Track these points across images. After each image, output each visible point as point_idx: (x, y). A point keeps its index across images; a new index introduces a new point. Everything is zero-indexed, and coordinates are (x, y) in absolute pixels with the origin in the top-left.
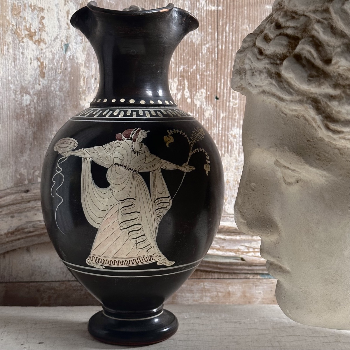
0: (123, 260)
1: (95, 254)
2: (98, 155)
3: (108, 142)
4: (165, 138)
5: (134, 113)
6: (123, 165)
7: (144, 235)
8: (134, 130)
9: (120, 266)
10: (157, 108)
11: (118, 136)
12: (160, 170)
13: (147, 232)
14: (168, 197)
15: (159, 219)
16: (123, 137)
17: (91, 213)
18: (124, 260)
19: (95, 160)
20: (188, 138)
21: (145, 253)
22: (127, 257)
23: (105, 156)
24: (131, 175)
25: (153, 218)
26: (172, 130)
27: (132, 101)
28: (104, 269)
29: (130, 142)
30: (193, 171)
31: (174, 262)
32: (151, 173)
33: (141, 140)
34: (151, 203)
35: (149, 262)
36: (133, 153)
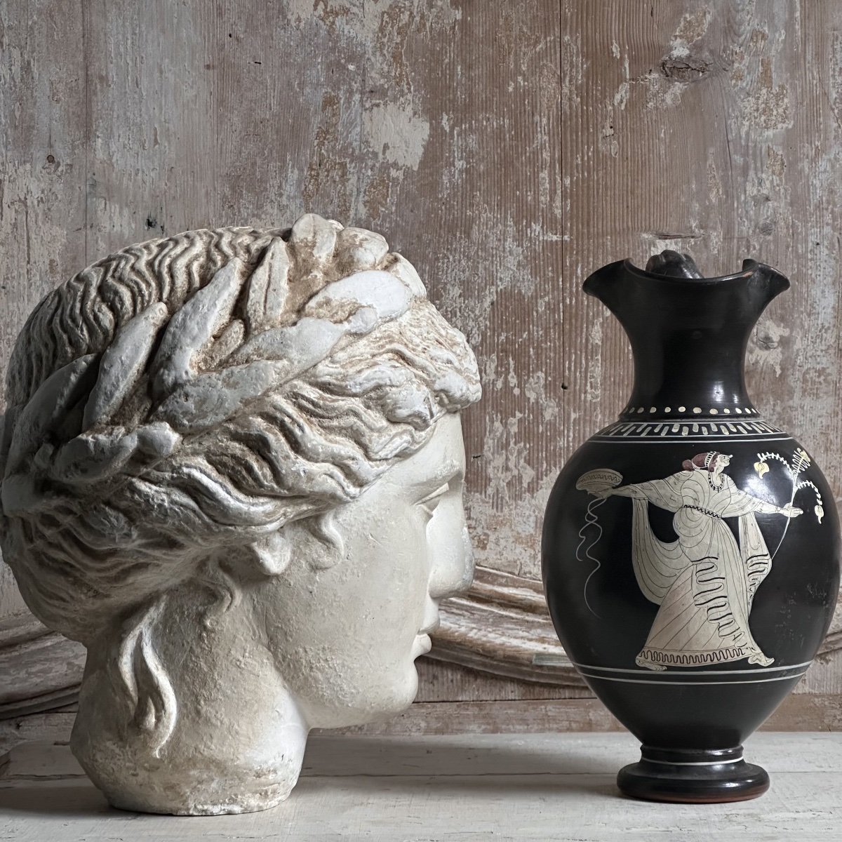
0: (697, 654)
1: (653, 646)
2: (659, 494)
3: (672, 474)
4: (756, 465)
5: (704, 429)
6: (697, 507)
7: (731, 614)
8: (709, 454)
9: (692, 665)
10: (736, 421)
11: (685, 463)
12: (753, 514)
13: (735, 608)
14: (766, 555)
15: (754, 589)
16: (694, 466)
17: (649, 582)
18: (699, 654)
19: (653, 501)
20: (788, 466)
21: (732, 643)
22: (703, 649)
23: (669, 495)
24: (711, 522)
25: (745, 588)
26: (765, 454)
27: (697, 410)
28: (665, 670)
29: (706, 472)
30: (800, 515)
31: (772, 661)
32: (740, 518)
33: (722, 469)
34: (741, 563)
35: (736, 658)
36: (712, 489)
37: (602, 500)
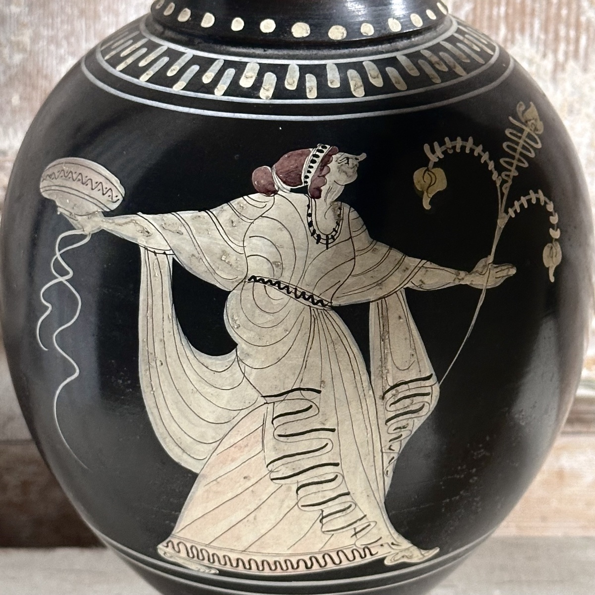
0: (277, 559)
1: (189, 536)
2: (195, 244)
3: (227, 201)
4: (419, 177)
5: (311, 83)
6: (279, 283)
7: (348, 494)
8: (313, 151)
9: (267, 572)
11: (259, 175)
12: (402, 296)
13: (356, 484)
14: (428, 378)
15: (396, 446)
16: (278, 183)
17: (173, 428)
18: (281, 559)
19: (184, 261)
20: (491, 166)
22: (290, 552)
23: (217, 250)
24: (306, 315)
25: (377, 445)
26: (442, 144)
27: (300, 30)
28: (215, 574)
29: (301, 199)
30: (509, 280)
31: (436, 551)
32: (372, 306)
33: (338, 190)
34: (370, 401)
35: (360, 562)
36: (312, 240)
37: (83, 237)
